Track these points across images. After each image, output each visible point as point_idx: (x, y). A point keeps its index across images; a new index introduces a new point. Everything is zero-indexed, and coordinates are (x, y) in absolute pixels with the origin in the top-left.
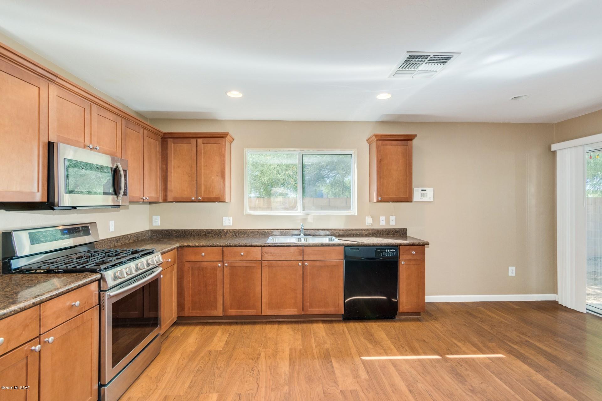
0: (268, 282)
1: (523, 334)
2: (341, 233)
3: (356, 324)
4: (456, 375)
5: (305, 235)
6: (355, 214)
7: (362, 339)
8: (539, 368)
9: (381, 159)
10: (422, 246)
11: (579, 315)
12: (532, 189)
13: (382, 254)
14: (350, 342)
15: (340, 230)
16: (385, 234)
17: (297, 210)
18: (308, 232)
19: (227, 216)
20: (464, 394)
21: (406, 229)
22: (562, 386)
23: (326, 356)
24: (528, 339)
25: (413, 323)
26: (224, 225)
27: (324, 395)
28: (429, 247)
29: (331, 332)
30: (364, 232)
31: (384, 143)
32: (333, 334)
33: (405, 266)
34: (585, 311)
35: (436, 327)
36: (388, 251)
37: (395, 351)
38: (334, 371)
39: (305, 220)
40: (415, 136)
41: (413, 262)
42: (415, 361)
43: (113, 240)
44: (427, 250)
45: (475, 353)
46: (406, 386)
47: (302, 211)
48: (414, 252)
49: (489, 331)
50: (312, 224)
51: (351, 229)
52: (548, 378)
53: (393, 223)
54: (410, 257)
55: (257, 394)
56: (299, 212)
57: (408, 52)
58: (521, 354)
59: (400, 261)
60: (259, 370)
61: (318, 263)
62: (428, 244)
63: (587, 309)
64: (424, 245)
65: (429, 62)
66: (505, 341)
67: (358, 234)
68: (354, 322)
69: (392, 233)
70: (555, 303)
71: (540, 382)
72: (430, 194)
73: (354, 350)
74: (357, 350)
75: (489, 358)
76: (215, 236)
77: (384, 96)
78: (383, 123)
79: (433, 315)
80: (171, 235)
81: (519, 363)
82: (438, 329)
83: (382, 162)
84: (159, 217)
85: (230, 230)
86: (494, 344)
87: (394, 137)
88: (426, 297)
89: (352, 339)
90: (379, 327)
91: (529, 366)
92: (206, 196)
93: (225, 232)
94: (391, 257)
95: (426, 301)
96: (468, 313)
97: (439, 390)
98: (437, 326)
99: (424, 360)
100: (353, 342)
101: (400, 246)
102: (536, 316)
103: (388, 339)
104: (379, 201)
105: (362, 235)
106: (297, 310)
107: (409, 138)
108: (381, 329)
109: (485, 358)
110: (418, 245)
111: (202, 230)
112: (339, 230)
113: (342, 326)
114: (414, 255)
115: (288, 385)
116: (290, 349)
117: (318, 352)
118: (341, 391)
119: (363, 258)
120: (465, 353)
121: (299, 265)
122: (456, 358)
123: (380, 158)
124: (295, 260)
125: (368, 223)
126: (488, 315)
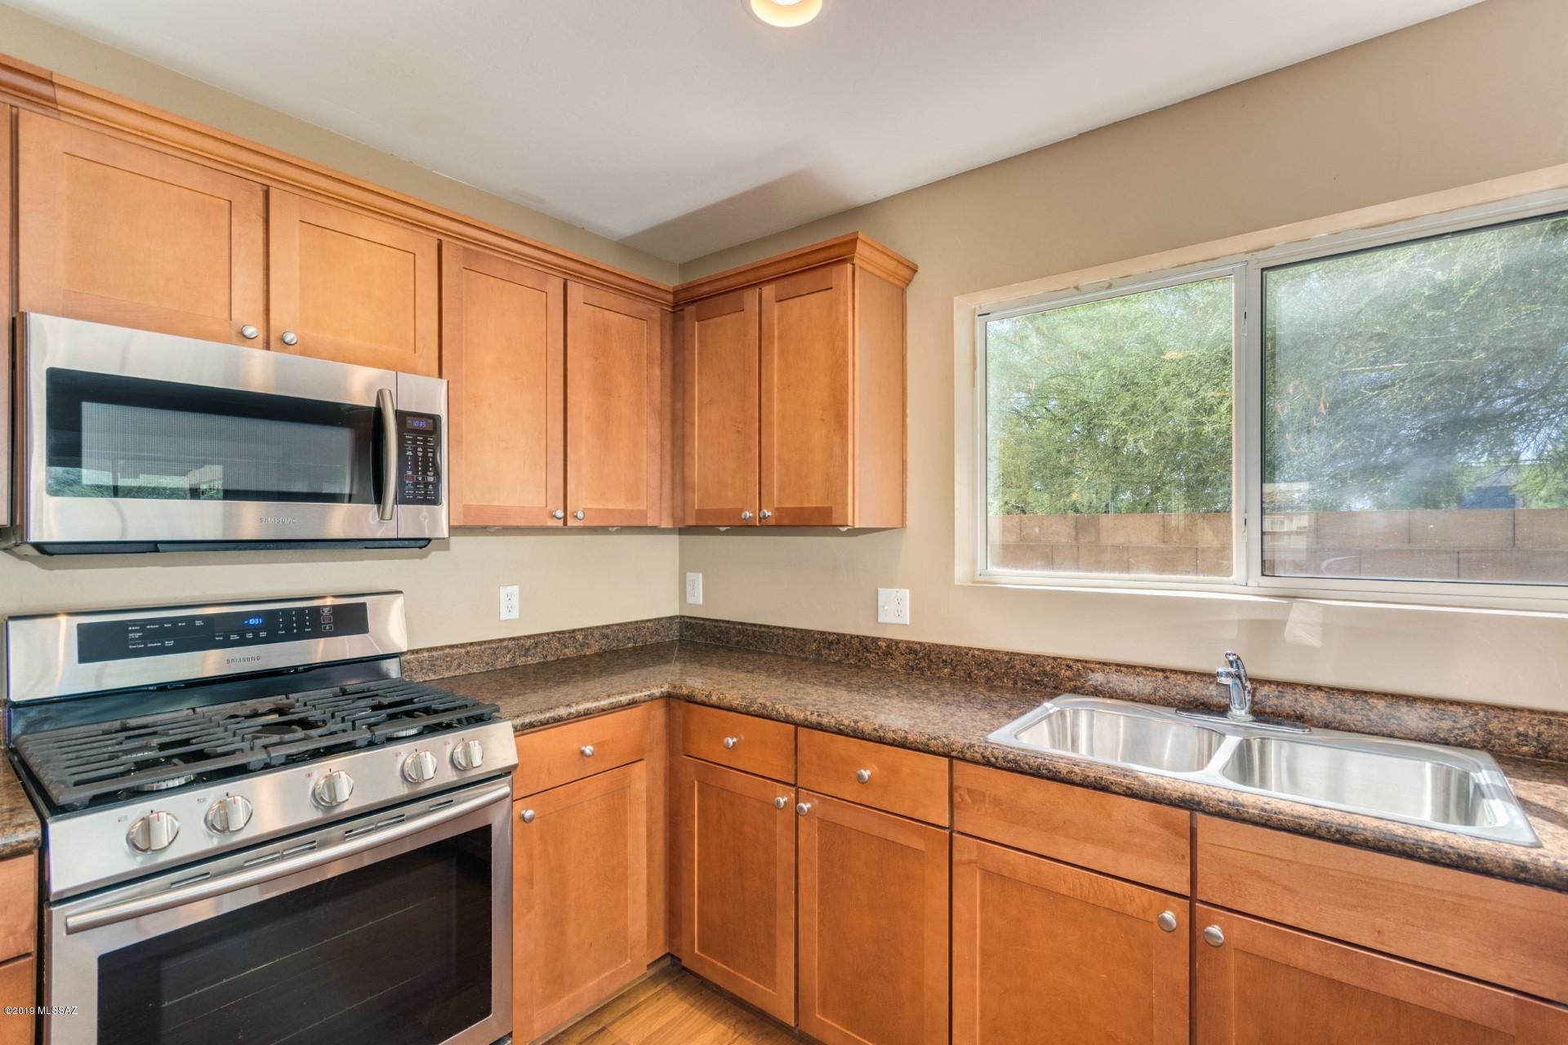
5: (1257, 716)
18: (1288, 703)
19: (890, 585)
26: (880, 620)
39: (1264, 627)
43: (506, 647)
47: (1256, 577)
56: (1234, 584)
76: (846, 662)
80: (725, 640)
84: (701, 575)
85: (897, 642)
92: (787, 505)
93: (880, 647)
111: (809, 631)
121: (1163, 920)
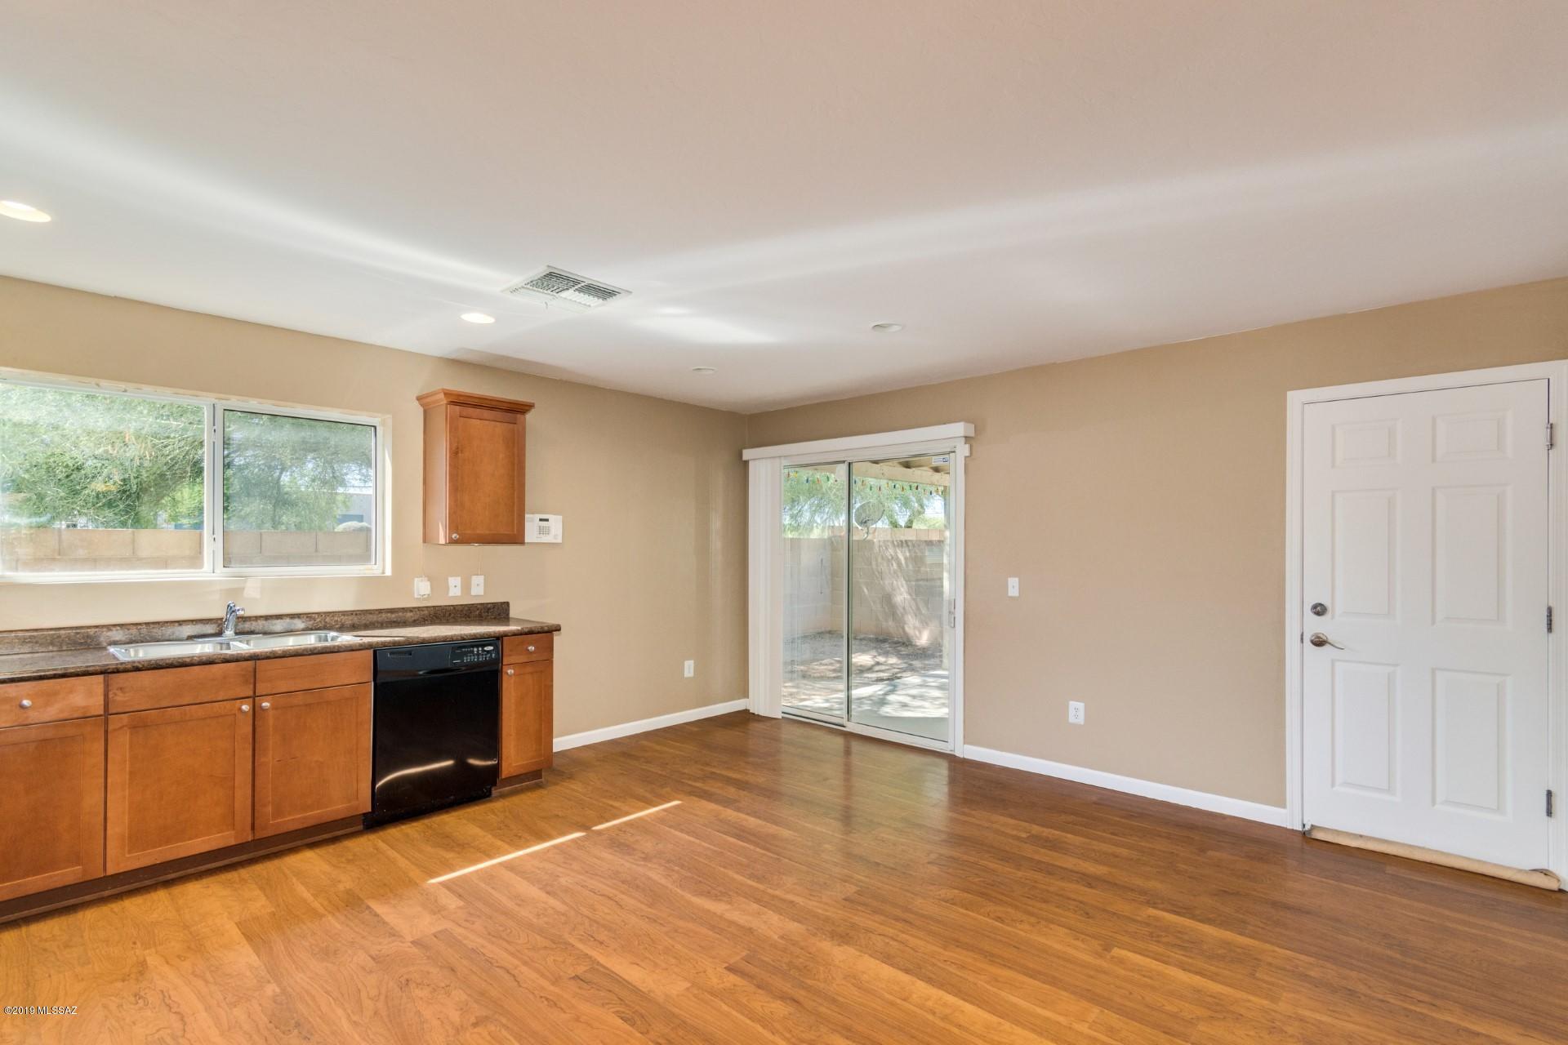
0: (131, 773)
1: (707, 764)
2: (348, 621)
3: (403, 827)
4: (618, 847)
5: (236, 634)
6: (383, 573)
7: (429, 849)
8: (727, 802)
9: (458, 448)
10: (545, 634)
11: (774, 722)
12: (717, 524)
13: (465, 658)
14: (403, 863)
15: (344, 615)
16: (461, 617)
17: (201, 566)
18: (247, 626)
20: (634, 866)
21: (507, 604)
22: (755, 814)
23: (352, 903)
24: (714, 770)
25: (529, 794)
27: (377, 963)
28: (559, 635)
29: (343, 860)
30: (409, 614)
31: (464, 414)
32: (349, 861)
33: (513, 678)
34: (779, 716)
35: (573, 790)
36: (478, 651)
37: (506, 846)
38: (382, 919)
39: (237, 591)
40: (530, 406)
41: (529, 669)
42: (548, 850)
44: (557, 639)
45: (642, 809)
46: (540, 889)
47: (221, 569)
48: (532, 648)
49: (660, 772)
50: (255, 603)
51: (377, 610)
52: (738, 810)
53: (479, 592)
54: (523, 659)
55: (186, 1029)
56: (211, 570)
57: (548, 266)
58: (705, 792)
59: (504, 670)
60: (162, 991)
61: (299, 699)
62: (558, 629)
63: (783, 713)
64: (550, 631)
65: (580, 290)
66: (683, 780)
67: (394, 622)
68: (395, 826)
69: (477, 612)
70: (746, 711)
71: (730, 818)
72: (556, 529)
73: (415, 873)
74: (422, 871)
75: (665, 810)
77: (477, 318)
78: (458, 364)
79: (563, 772)
81: (704, 803)
82: (577, 791)
83: (460, 455)
86: (668, 789)
87: (486, 401)
88: (555, 740)
89: (403, 856)
90: (460, 819)
91: (716, 804)
94: (485, 663)
95: (555, 750)
96: (624, 754)
97: (597, 875)
98: (575, 787)
99: (563, 844)
100: (407, 858)
101: (505, 638)
102: (722, 736)
103: (485, 834)
104: (452, 542)
105: (405, 623)
106: (233, 832)
107: (518, 410)
108: (465, 822)
109: (657, 812)
110: (539, 633)
112: (344, 613)
113: (369, 840)
114: (531, 653)
115: (272, 981)
116: (239, 924)
117: (326, 903)
118: (412, 942)
119: (421, 673)
120: (627, 814)
121: (240, 709)
122: (614, 826)
123: (455, 445)
124: (226, 700)
125: (421, 592)
126: (657, 751)
